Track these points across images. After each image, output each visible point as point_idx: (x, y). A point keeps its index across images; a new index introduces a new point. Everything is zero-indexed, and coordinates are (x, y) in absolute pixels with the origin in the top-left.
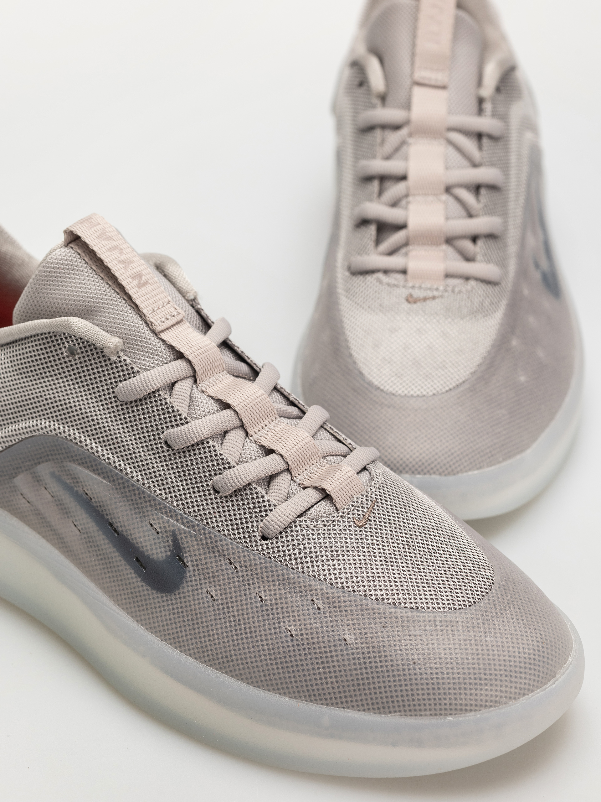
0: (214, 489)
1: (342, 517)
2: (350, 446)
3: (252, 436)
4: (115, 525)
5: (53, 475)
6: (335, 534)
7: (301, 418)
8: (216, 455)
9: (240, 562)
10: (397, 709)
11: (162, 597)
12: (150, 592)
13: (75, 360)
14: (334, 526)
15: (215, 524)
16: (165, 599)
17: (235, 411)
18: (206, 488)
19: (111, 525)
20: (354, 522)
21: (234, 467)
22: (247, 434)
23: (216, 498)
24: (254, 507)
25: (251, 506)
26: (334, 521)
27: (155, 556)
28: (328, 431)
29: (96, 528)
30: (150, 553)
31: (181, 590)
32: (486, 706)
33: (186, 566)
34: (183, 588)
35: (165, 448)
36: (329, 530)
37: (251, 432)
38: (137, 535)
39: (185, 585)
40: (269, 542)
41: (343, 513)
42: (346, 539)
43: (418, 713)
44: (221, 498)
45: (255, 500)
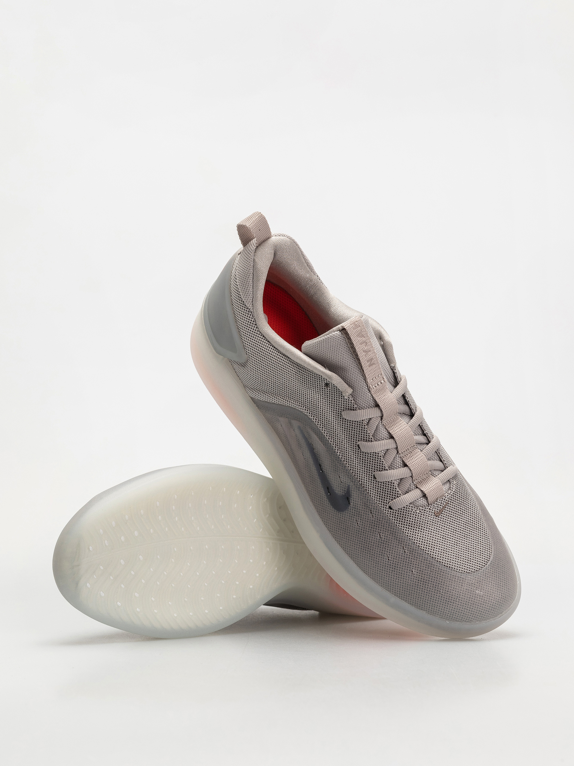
0: (374, 475)
1: (429, 509)
2: (445, 465)
3: (400, 454)
4: (322, 467)
5: (299, 428)
6: (424, 517)
7: (428, 444)
8: (380, 461)
9: (375, 514)
10: (425, 609)
11: (334, 511)
12: (329, 505)
13: (327, 389)
14: (424, 513)
15: (370, 492)
16: (335, 512)
17: (395, 442)
18: (370, 474)
19: (320, 466)
20: (434, 513)
21: (387, 470)
22: (398, 452)
23: (374, 481)
24: (390, 492)
25: (389, 491)
26: (425, 510)
27: (337, 492)
28: (437, 454)
29: (312, 463)
30: (335, 489)
31: (344, 513)
32: (466, 621)
33: (349, 503)
34: (345, 512)
35: (357, 448)
36: (422, 514)
37: (400, 452)
38: (331, 478)
39: (347, 512)
40: (392, 511)
41: (431, 507)
42: (428, 521)
43: (434, 614)
44: (376, 481)
45: (392, 489)
